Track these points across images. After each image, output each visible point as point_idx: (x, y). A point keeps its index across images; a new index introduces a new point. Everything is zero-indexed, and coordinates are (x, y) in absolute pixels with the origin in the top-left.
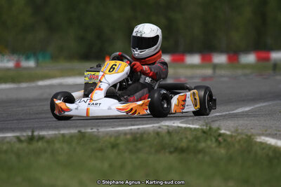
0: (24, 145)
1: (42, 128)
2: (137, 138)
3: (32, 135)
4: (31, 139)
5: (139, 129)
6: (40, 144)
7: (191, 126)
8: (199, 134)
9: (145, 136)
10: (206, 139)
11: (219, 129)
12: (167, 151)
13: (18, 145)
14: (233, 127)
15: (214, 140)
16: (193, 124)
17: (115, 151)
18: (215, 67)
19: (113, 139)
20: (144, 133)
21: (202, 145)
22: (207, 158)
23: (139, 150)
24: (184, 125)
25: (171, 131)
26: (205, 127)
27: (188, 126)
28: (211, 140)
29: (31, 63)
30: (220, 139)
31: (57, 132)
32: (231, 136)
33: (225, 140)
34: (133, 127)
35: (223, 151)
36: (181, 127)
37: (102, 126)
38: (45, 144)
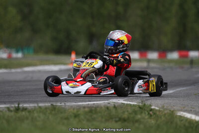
0: (12, 114)
1: (25, 102)
2: (92, 110)
3: (18, 107)
4: (17, 109)
5: (94, 104)
6: (24, 113)
7: (131, 103)
8: (137, 109)
9: (98, 109)
10: (142, 113)
11: (151, 106)
12: (114, 120)
13: (8, 113)
14: (161, 104)
15: (147, 113)
16: (132, 102)
17: (77, 119)
18: (149, 61)
19: (75, 111)
20: (98, 107)
21: (139, 116)
22: (142, 126)
23: (94, 119)
24: (126, 102)
25: (116, 106)
26: (141, 104)
27: (129, 103)
28: (145, 113)
29: (20, 55)
30: (151, 112)
31: (36, 105)
32: (159, 111)
33: (154, 114)
34: (90, 103)
35: (153, 122)
36: (124, 104)
37: (68, 101)
38: (27, 114)
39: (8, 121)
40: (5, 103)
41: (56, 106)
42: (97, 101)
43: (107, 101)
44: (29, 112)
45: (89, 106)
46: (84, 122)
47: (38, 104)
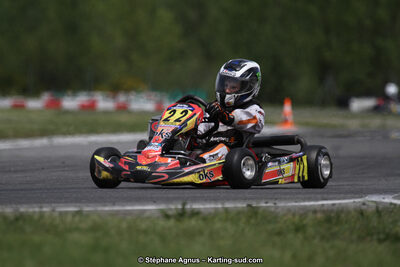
39: (163, 238)
40: (154, 202)
41: (258, 208)
42: (339, 199)
43: (359, 200)
44: (205, 219)
45: (325, 208)
46: (316, 241)
47: (223, 204)
